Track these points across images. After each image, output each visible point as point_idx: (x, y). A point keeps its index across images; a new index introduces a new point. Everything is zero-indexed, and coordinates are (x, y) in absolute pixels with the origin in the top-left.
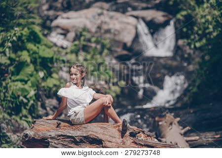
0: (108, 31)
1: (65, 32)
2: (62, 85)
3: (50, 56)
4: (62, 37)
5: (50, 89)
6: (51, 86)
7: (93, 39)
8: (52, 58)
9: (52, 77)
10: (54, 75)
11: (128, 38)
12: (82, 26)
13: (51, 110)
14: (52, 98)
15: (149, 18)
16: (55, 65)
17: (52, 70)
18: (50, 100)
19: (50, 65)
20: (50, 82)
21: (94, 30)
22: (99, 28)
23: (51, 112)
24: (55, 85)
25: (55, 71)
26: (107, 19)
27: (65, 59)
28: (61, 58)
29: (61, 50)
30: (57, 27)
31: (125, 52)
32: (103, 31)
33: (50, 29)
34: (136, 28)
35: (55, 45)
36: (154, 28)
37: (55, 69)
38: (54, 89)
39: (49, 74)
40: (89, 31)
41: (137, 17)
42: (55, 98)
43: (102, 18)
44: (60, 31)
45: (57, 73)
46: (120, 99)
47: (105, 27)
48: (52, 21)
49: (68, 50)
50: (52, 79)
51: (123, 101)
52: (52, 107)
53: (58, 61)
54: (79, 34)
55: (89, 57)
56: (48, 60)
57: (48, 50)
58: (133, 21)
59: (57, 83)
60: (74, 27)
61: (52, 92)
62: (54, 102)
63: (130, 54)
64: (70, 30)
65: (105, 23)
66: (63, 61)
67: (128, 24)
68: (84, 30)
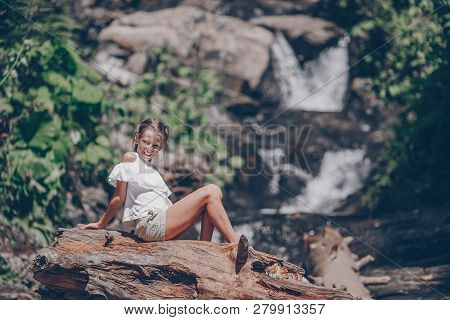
0: (213, 55)
1: (125, 54)
2: (116, 160)
3: (94, 100)
4: (119, 62)
5: (93, 167)
6: (94, 160)
7: (184, 71)
8: (99, 105)
9: (97, 144)
10: (101, 140)
11: (252, 71)
12: (159, 42)
13: (93, 209)
14: (96, 187)
15: (296, 33)
16: (104, 119)
17: (97, 129)
18: (91, 189)
19: (94, 119)
20: (93, 154)
21: (184, 51)
22: (196, 47)
23: (91, 214)
24: (102, 161)
25: (102, 132)
26: (211, 31)
27: (123, 106)
28: (117, 106)
29: (116, 88)
30: (111, 42)
31: (246, 99)
32: (202, 54)
34: (271, 52)
35: (105, 79)
36: (307, 52)
37: (102, 127)
38: (100, 168)
39: (91, 138)
40: (175, 55)
41: (272, 30)
42: (100, 185)
43: (202, 28)
44: (114, 50)
45: (107, 136)
46: (233, 194)
47: (207, 46)
48: (99, 29)
49: (131, 91)
50: (97, 148)
51: (239, 197)
52: (94, 204)
53: (110, 112)
54: (154, 58)
55: (172, 106)
56: (91, 109)
57: (89, 88)
58: (264, 36)
59: (107, 155)
60: (144, 43)
61: (96, 173)
62: (99, 194)
63: (256, 103)
64: (136, 48)
65: (208, 37)
66: (121, 112)
67: (254, 41)
68: (165, 50)
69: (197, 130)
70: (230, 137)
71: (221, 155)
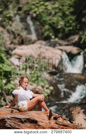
1: (20, 58)
2: (16, 88)
3: (9, 70)
5: (9, 90)
6: (10, 88)
8: (10, 72)
9: (10, 83)
10: (12, 82)
12: (29, 54)
13: (9, 102)
14: (10, 95)
15: (68, 51)
16: (13, 76)
17: (10, 79)
19: (9, 76)
20: (9, 86)
21: (36, 56)
22: (39, 55)
23: (9, 104)
24: (12, 88)
25: (12, 80)
26: (44, 51)
27: (19, 72)
28: (16, 72)
29: (16, 67)
30: (15, 54)
32: (41, 57)
33: (11, 55)
34: (61, 57)
35: (13, 64)
36: (72, 57)
37: (12, 79)
38: (11, 90)
39: (9, 81)
40: (33, 57)
41: (61, 50)
42: (11, 95)
43: (41, 50)
44: (16, 56)
46: (50, 97)
47: (43, 55)
48: (12, 50)
51: (52, 98)
52: (10, 101)
53: (14, 74)
55: (33, 72)
56: (8, 73)
57: (8, 67)
58: (59, 52)
59: (14, 87)
60: (25, 54)
61: (10, 92)
62: (11, 98)
64: (22, 55)
65: (43, 53)
66: (18, 74)
67: (56, 53)
68: (31, 56)
69: (40, 79)
70: (49, 81)
71: (47, 86)
